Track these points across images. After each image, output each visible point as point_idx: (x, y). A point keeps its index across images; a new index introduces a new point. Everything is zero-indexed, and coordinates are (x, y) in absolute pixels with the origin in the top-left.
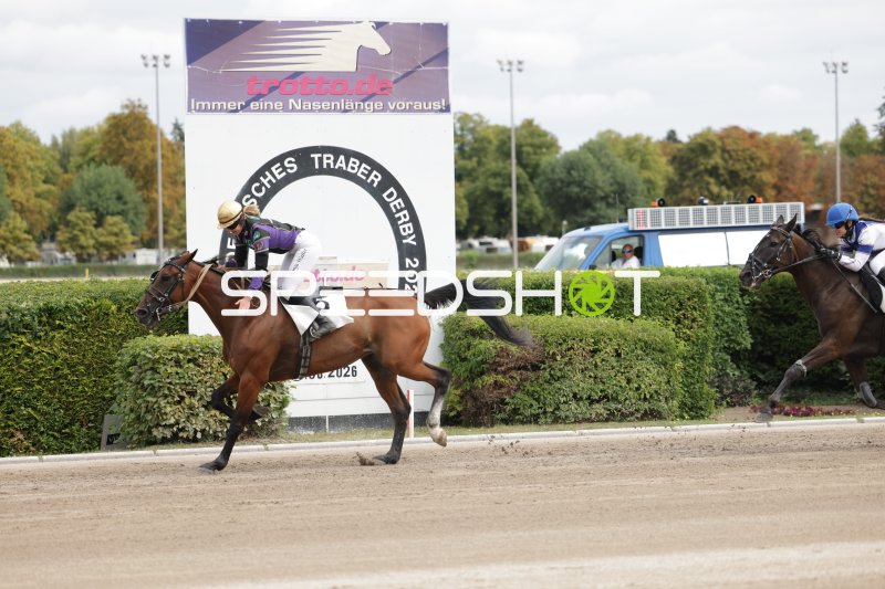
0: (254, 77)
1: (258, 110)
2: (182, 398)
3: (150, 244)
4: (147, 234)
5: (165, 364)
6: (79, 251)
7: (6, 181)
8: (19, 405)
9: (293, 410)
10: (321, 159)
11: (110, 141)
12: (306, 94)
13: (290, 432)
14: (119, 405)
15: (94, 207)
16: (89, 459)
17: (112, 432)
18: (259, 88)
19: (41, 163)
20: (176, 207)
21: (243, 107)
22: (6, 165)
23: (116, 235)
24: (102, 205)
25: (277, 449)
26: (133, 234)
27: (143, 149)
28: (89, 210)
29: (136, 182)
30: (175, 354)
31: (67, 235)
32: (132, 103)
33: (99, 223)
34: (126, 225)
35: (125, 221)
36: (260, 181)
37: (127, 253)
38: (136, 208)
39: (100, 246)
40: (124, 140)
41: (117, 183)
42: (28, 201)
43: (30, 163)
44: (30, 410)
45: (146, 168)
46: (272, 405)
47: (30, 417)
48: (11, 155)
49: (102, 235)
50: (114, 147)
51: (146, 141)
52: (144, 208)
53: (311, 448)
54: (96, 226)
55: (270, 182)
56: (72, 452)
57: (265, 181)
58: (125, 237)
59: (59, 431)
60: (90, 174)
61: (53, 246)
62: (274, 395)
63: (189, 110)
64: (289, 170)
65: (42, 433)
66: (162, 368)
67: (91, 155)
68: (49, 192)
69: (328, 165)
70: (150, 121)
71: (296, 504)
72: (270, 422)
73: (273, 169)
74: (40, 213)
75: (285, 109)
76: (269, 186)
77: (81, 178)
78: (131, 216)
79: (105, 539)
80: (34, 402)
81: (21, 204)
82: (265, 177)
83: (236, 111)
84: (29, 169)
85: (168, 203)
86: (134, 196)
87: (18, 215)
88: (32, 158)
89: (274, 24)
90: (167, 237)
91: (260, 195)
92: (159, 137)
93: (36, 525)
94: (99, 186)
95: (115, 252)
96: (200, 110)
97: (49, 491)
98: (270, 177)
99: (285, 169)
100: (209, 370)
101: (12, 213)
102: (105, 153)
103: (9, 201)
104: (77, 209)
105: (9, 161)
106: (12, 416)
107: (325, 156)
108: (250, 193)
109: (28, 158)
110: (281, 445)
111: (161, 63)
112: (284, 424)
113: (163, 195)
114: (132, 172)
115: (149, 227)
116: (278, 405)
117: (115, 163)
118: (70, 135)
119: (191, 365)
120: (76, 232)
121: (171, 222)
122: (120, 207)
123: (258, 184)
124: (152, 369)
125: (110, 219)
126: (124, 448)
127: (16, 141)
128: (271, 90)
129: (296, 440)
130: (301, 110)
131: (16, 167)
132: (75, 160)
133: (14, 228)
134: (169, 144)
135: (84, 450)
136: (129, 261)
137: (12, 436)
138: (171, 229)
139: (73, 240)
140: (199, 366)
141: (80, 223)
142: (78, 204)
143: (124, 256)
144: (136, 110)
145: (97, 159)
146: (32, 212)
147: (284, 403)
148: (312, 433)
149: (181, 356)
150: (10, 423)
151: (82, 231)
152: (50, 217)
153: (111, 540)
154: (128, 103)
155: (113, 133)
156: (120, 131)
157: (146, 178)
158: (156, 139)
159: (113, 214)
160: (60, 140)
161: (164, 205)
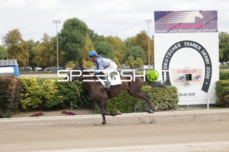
0: (170, 25)
1: (171, 32)
2: (153, 100)
3: (147, 64)
4: (146, 62)
5: (149, 92)
6: (130, 66)
7: (114, 50)
8: (116, 102)
9: (179, 103)
10: (186, 44)
11: (138, 40)
12: (183, 28)
13: (179, 109)
14: (139, 102)
15: (134, 55)
16: (132, 114)
17: (137, 108)
18: (171, 27)
19: (122, 45)
20: (153, 55)
21: (168, 32)
22: (114, 46)
23: (139, 62)
24: (136, 55)
25: (176, 112)
26: (143, 62)
27: (145, 42)
28: (133, 56)
29: (144, 49)
30: (151, 90)
31: (128, 62)
32: (143, 31)
33: (135, 59)
34: (141, 60)
35: (141, 59)
36: (172, 49)
37: (142, 66)
38: (143, 56)
39: (135, 64)
40: (141, 40)
41: (139, 50)
42: (119, 54)
43: (119, 45)
44: (118, 103)
45: (146, 46)
46: (174, 102)
47: (118, 105)
48: (115, 44)
49: (136, 62)
50: (138, 41)
51: (146, 40)
52: (145, 56)
53: (184, 112)
54: (134, 60)
55: (174, 49)
56: (128, 113)
57: (173, 49)
58: (141, 62)
59: (125, 108)
60: (133, 48)
61: (124, 65)
62: (175, 100)
63: (155, 33)
64: (179, 46)
65: (121, 108)
66: (148, 93)
67: (133, 43)
68: (124, 52)
69: (188, 45)
70: (147, 35)
71: (180, 126)
72: (174, 106)
73: (175, 46)
74: (121, 57)
75: (178, 32)
76: (174, 50)
77: (131, 49)
78: (142, 57)
79: (135, 133)
80: (119, 101)
81: (117, 55)
82: (173, 48)
83: (166, 32)
84: (119, 47)
85: (151, 54)
86: (143, 53)
87: (116, 57)
88: (120, 44)
89: (175, 12)
90: (151, 62)
91: (172, 52)
92: (149, 39)
93: (119, 130)
94: (135, 51)
95: (139, 66)
96: (158, 33)
97: (122, 122)
98: (174, 48)
99: (178, 46)
100: (160, 94)
101: (115, 57)
102: (136, 43)
103: (114, 54)
104: (130, 56)
105: (114, 45)
106: (114, 104)
107: (187, 43)
108: (169, 52)
109: (119, 44)
110: (177, 112)
111: (149, 22)
112: (177, 107)
113: (150, 52)
114: (143, 47)
115: (147, 60)
116: (176, 102)
117: (139, 45)
118: (128, 39)
119: (155, 93)
120: (130, 61)
121: (152, 59)
122: (140, 55)
123: (171, 50)
124: (146, 93)
125: (138, 58)
126: (140, 112)
127: (116, 40)
128: (175, 27)
129: (180, 111)
130: (182, 32)
131: (116, 46)
132: (130, 44)
133: (116, 61)
134: (151, 41)
135: (130, 112)
136: (142, 68)
137: (114, 109)
138: (152, 60)
139: (129, 63)
140: (157, 93)
141: (131, 59)
142: (130, 55)
143: (141, 67)
144: (144, 33)
145: (135, 44)
146: (120, 57)
147: (177, 102)
148: (184, 109)
149: (153, 90)
150: (114, 106)
151: (131, 61)
152: (124, 58)
153: (136, 133)
154: (142, 31)
155: (138, 38)
156: (140, 38)
157: (146, 48)
158: (148, 39)
159: (138, 57)
160: (126, 40)
161: (150, 55)
